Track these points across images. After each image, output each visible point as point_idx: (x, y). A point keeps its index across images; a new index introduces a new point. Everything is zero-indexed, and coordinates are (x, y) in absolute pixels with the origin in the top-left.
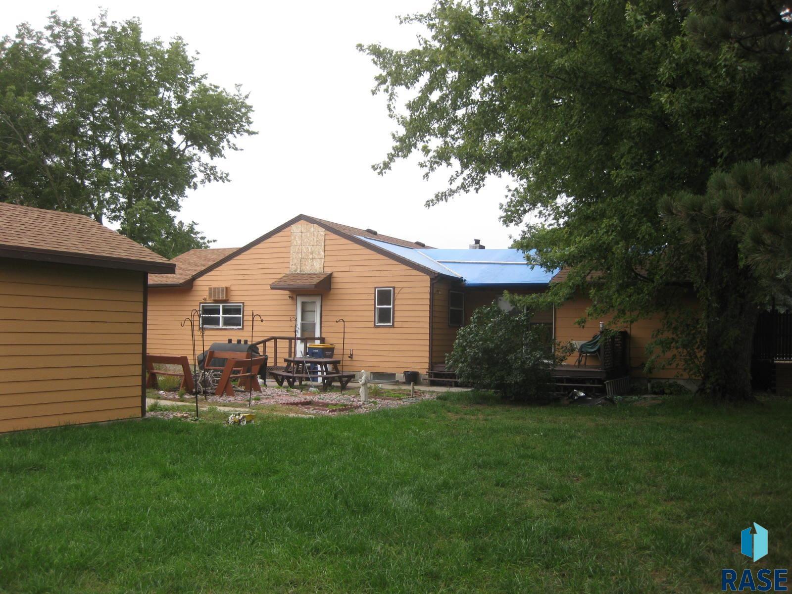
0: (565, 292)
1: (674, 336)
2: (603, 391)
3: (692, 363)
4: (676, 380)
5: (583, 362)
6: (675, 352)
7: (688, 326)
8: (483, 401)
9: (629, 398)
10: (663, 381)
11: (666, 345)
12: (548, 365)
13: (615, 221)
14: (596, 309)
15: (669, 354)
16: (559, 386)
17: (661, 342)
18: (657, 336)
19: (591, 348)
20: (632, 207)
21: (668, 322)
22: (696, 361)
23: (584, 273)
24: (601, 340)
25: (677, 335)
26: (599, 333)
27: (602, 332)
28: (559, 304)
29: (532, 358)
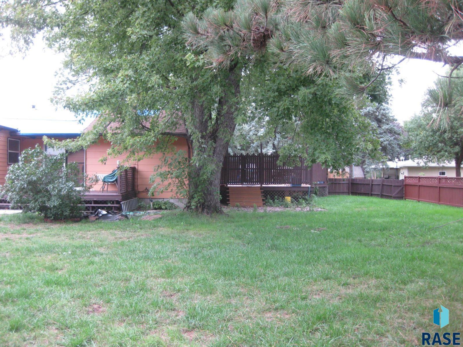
0: (90, 138)
1: (169, 170)
2: (120, 209)
3: (182, 189)
4: (168, 200)
5: (105, 189)
6: (170, 181)
7: (179, 163)
8: (31, 220)
9: (138, 213)
10: (160, 200)
11: (164, 176)
12: (79, 192)
13: (130, 72)
14: (114, 151)
15: (166, 183)
16: (89, 206)
17: (161, 174)
18: (157, 170)
19: (111, 179)
20: (144, 63)
21: (165, 160)
22: (184, 186)
23: (105, 124)
24: (118, 173)
25: (171, 169)
26: (117, 168)
27: (118, 168)
28: (86, 146)
29: (67, 187)
